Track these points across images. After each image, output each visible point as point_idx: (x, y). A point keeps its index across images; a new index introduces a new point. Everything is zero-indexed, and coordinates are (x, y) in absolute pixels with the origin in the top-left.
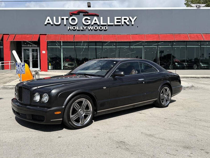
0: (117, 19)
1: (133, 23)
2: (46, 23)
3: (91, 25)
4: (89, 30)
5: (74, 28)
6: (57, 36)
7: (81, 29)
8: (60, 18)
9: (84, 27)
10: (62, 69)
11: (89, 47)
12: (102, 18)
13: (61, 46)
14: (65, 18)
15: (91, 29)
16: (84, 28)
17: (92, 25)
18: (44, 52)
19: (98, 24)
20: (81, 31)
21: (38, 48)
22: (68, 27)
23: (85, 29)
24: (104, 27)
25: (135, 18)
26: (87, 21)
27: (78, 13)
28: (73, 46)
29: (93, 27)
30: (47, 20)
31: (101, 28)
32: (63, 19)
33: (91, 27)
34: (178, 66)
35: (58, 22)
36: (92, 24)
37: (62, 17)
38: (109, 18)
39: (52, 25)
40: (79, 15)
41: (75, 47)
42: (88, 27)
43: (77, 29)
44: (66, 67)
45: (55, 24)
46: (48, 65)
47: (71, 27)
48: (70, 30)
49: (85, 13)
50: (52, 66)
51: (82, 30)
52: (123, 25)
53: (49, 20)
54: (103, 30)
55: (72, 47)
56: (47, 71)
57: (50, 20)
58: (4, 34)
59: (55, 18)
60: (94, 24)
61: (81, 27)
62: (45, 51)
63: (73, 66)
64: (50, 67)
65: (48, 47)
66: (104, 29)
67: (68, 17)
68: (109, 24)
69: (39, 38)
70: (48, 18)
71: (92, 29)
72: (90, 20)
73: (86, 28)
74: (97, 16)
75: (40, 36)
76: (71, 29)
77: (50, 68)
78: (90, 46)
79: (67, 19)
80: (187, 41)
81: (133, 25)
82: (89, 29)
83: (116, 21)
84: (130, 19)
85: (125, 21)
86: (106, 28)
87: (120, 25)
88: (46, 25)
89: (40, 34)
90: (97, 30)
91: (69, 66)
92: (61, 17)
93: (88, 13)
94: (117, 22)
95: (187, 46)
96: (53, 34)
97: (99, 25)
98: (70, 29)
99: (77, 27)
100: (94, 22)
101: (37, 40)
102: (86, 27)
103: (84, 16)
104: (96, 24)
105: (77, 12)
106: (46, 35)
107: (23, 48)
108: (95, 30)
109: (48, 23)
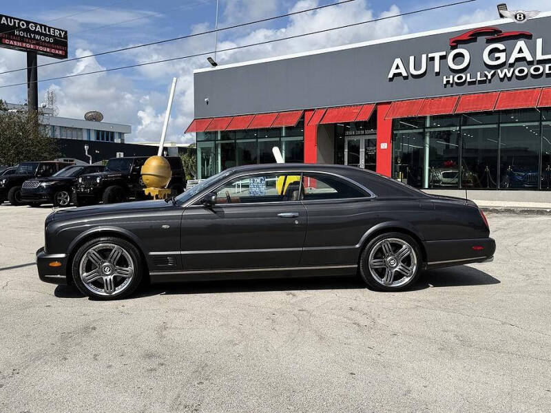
2: (391, 75)
3: (507, 65)
4: (502, 80)
5: (460, 78)
6: (415, 103)
7: (479, 79)
8: (424, 57)
9: (486, 73)
10: (427, 187)
11: (501, 125)
13: (425, 127)
14: (437, 55)
15: (505, 74)
16: (486, 76)
17: (511, 65)
18: (384, 146)
19: (529, 58)
20: (479, 84)
22: (445, 77)
23: (489, 77)
24: (547, 66)
26: (497, 55)
28: (457, 126)
29: (512, 70)
30: (395, 66)
31: (536, 70)
32: (432, 59)
35: (420, 68)
36: (512, 60)
37: (430, 55)
39: (406, 78)
40: (476, 41)
41: (460, 128)
42: (499, 71)
43: (468, 80)
44: (439, 181)
45: (412, 75)
47: (451, 77)
48: (449, 86)
49: (493, 34)
51: (481, 82)
53: (398, 67)
54: (544, 75)
55: (454, 128)
57: (401, 66)
58: (305, 111)
59: (412, 59)
60: (518, 60)
61: (479, 74)
62: (386, 144)
65: (395, 132)
66: (548, 71)
67: (444, 53)
69: (374, 114)
70: (398, 61)
71: (509, 75)
72: (503, 51)
73: (493, 76)
74: (527, 37)
75: (377, 107)
76: (451, 82)
78: (502, 123)
79: (442, 58)
82: (501, 76)
88: (391, 80)
89: (378, 104)
90: (526, 76)
91: (445, 180)
92: (427, 56)
93: (499, 32)
96: (408, 99)
98: (448, 82)
99: (469, 75)
100: (515, 55)
101: (367, 119)
102: (493, 72)
103: (489, 42)
104: (524, 59)
105: (471, 36)
106: (390, 103)
107: (347, 139)
108: (518, 78)
109: (395, 75)
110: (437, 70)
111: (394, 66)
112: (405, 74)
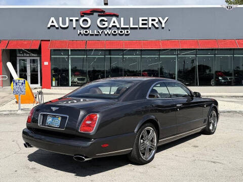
0: (143, 20)
1: (163, 26)
2: (49, 26)
3: (108, 28)
4: (106, 35)
5: (86, 32)
6: (63, 42)
7: (95, 33)
8: (67, 19)
10: (70, 85)
11: (106, 56)
12: (122, 19)
13: (69, 55)
14: (74, 19)
15: (108, 33)
16: (99, 32)
18: (46, 63)
21: (38, 58)
22: (79, 30)
24: (126, 31)
25: (166, 18)
27: (91, 12)
29: (111, 31)
31: (121, 32)
32: (72, 20)
33: (108, 31)
34: (223, 81)
38: (131, 19)
39: (57, 28)
41: (87, 56)
42: (105, 31)
43: (91, 33)
44: (75, 82)
46: (52, 80)
47: (82, 30)
50: (56, 82)
51: (96, 35)
52: (150, 28)
53: (53, 22)
54: (124, 35)
55: (84, 56)
56: (50, 88)
57: (54, 21)
59: (61, 19)
61: (95, 31)
63: (85, 82)
64: (54, 82)
65: (52, 56)
66: (126, 33)
68: (132, 26)
69: (40, 44)
70: (53, 19)
71: (109, 33)
72: (107, 21)
73: (102, 32)
75: (41, 42)
77: (54, 85)
79: (77, 20)
80: (234, 49)
81: (163, 28)
82: (106, 33)
83: (141, 22)
84: (159, 20)
85: (153, 22)
86: (127, 32)
87: (146, 28)
88: (49, 28)
89: (42, 40)
90: (117, 34)
91: (79, 82)
92: (69, 18)
93: (104, 12)
94: (143, 24)
95: (235, 56)
97: (118, 29)
98: (80, 33)
100: (112, 24)
101: (37, 48)
102: (102, 30)
106: (49, 40)
107: (18, 58)
108: (113, 35)
109: (51, 26)
110: (74, 26)
111: (51, 21)
112: (57, 26)
